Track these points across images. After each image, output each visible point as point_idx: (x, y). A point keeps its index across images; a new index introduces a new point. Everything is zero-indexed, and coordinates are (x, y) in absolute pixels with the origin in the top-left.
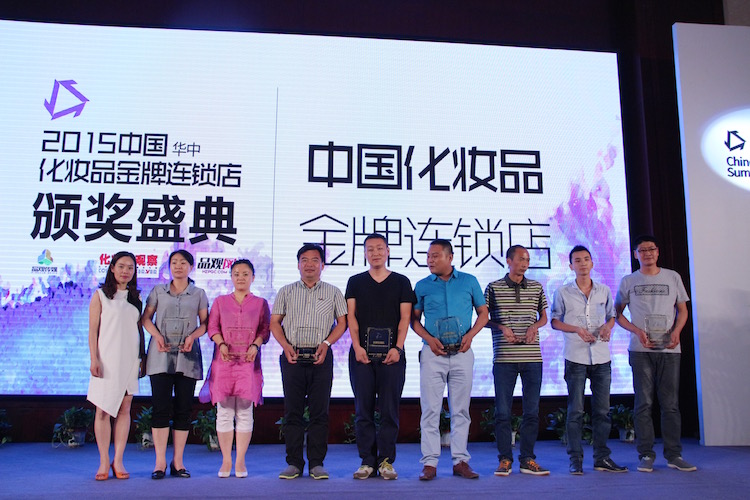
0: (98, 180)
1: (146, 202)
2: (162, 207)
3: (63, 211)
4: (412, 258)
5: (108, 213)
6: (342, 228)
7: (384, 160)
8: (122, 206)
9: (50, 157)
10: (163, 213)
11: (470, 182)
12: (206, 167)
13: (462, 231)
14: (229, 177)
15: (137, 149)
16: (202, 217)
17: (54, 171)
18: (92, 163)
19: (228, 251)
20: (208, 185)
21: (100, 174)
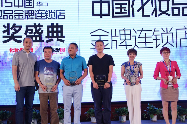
0: (6, 18)
1: (27, 27)
2: (34, 28)
4: (136, 45)
5: (11, 31)
6: (107, 34)
7: (123, 6)
8: (17, 29)
10: (34, 31)
11: (158, 13)
12: (51, 12)
13: (156, 33)
14: (60, 15)
15: (22, 5)
16: (50, 32)
18: (3, 11)
19: (61, 45)
20: (52, 19)
21: (7, 15)
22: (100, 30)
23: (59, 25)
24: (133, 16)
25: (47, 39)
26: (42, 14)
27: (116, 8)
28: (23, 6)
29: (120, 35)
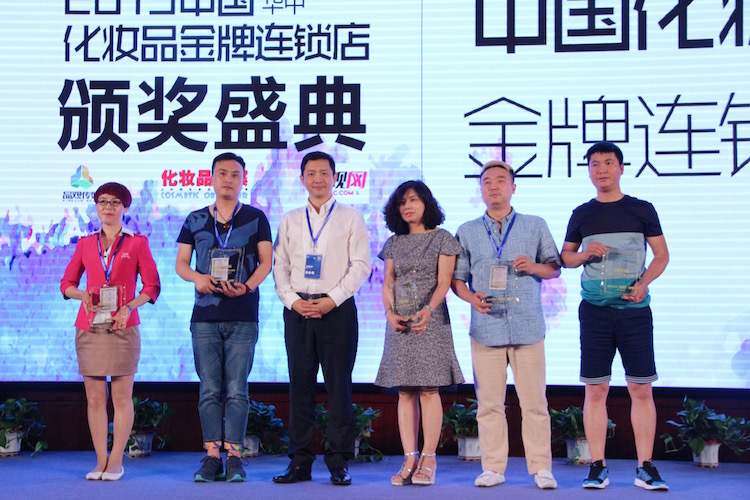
0: (152, 56)
1: (226, 89)
2: (250, 95)
3: (104, 107)
4: (647, 163)
5: (170, 107)
6: (531, 117)
7: (600, 4)
8: (190, 96)
9: (78, 23)
10: (252, 105)
12: (315, 30)
13: (734, 114)
14: (351, 44)
15: (209, 6)
16: (313, 109)
17: (85, 44)
18: (141, 31)
19: (353, 161)
20: (320, 58)
21: (155, 47)
22: (503, 102)
23: (345, 82)
24: (642, 45)
25: (300, 138)
26: (281, 39)
27: (573, 12)
28: (211, 10)
29: (585, 122)
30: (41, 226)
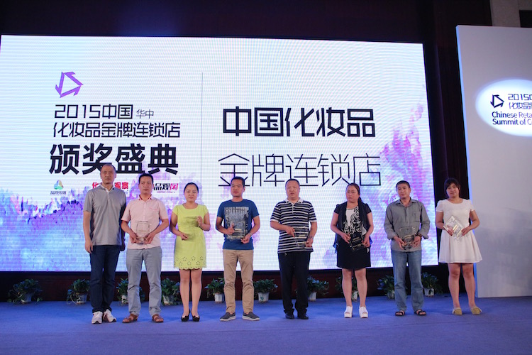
0: (90, 135)
1: (120, 148)
2: (130, 151)
3: (69, 156)
5: (96, 156)
6: (245, 162)
7: (272, 118)
8: (105, 152)
9: (60, 121)
10: (131, 156)
11: (327, 130)
12: (158, 125)
13: (323, 162)
14: (172, 131)
16: (156, 157)
17: (62, 130)
18: (85, 125)
19: (173, 179)
20: (159, 136)
21: (91, 131)
22: (234, 155)
23: (170, 146)
24: (288, 134)
25: (150, 169)
26: (143, 129)
27: (262, 121)
28: (115, 116)
29: (267, 164)
30: (41, 206)
